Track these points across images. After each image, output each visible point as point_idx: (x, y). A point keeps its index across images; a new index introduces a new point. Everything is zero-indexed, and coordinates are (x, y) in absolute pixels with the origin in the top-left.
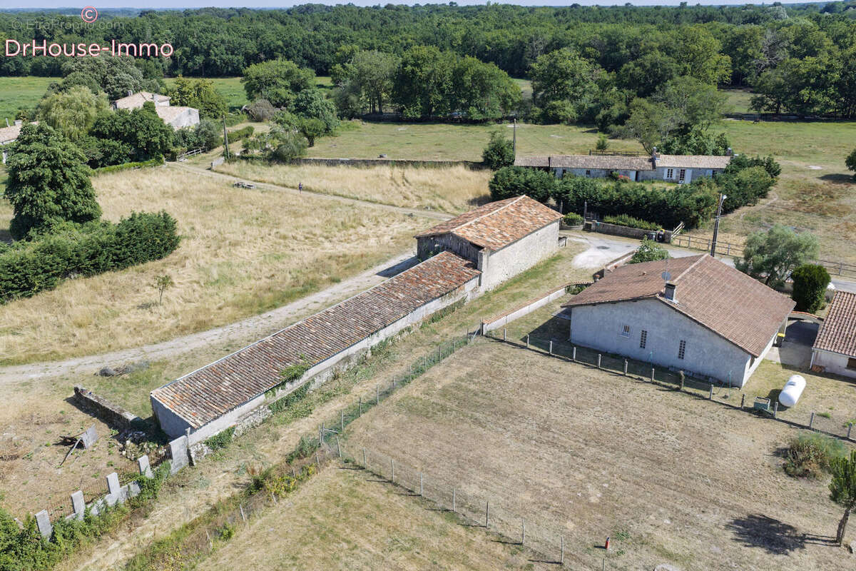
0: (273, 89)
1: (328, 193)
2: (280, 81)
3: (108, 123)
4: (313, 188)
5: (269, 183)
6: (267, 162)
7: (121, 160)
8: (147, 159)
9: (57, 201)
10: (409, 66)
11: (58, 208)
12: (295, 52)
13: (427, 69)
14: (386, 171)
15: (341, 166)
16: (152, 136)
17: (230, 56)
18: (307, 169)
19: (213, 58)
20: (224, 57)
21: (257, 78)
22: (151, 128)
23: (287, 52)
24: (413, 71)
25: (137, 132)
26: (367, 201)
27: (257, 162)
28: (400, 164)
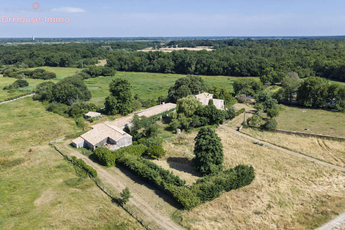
0: (246, 89)
1: (297, 152)
2: (248, 86)
3: (203, 111)
4: (289, 148)
5: (267, 142)
6: (260, 129)
7: (205, 124)
8: (213, 124)
9: (212, 157)
10: (308, 85)
11: (212, 160)
12: (243, 67)
13: (317, 87)
14: (315, 140)
15: (293, 135)
16: (218, 117)
17: (218, 68)
18: (279, 135)
19: (211, 68)
20: (215, 68)
21: (240, 84)
22: (218, 113)
23: (240, 67)
24: (310, 88)
25: (212, 114)
26: (317, 159)
27: (256, 129)
28: (320, 137)
